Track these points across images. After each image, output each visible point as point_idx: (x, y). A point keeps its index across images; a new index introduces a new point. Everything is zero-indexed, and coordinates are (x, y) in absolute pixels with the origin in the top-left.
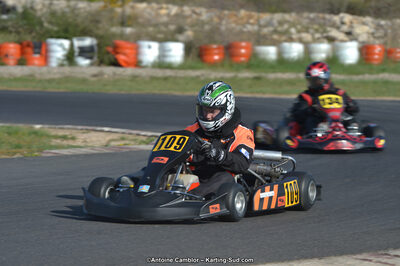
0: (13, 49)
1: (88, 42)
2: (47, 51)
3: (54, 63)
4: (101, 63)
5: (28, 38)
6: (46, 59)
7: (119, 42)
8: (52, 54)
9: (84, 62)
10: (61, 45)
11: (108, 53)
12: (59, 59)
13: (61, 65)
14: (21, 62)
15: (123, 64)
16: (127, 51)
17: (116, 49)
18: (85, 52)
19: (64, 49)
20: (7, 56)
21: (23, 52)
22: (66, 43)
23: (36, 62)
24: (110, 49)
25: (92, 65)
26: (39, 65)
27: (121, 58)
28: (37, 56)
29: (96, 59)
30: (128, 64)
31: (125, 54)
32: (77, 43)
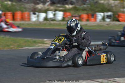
0: (85, 16)
1: (109, 13)
2: (96, 17)
3: (98, 21)
4: (113, 20)
5: (90, 12)
6: (96, 19)
7: (120, 13)
8: (97, 18)
9: (108, 20)
10: (101, 15)
11: (116, 17)
12: (100, 19)
13: (101, 21)
14: (87, 20)
15: (121, 21)
16: (122, 16)
17: (119, 16)
18: (108, 17)
19: (102, 16)
20: (83, 18)
21: (88, 17)
22: (102, 14)
23: (93, 20)
24: (117, 16)
25: (111, 21)
26: (93, 21)
27: (120, 19)
28: (93, 18)
29: (112, 19)
30: (123, 21)
31: (121, 17)
32: (106, 14)
